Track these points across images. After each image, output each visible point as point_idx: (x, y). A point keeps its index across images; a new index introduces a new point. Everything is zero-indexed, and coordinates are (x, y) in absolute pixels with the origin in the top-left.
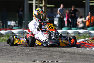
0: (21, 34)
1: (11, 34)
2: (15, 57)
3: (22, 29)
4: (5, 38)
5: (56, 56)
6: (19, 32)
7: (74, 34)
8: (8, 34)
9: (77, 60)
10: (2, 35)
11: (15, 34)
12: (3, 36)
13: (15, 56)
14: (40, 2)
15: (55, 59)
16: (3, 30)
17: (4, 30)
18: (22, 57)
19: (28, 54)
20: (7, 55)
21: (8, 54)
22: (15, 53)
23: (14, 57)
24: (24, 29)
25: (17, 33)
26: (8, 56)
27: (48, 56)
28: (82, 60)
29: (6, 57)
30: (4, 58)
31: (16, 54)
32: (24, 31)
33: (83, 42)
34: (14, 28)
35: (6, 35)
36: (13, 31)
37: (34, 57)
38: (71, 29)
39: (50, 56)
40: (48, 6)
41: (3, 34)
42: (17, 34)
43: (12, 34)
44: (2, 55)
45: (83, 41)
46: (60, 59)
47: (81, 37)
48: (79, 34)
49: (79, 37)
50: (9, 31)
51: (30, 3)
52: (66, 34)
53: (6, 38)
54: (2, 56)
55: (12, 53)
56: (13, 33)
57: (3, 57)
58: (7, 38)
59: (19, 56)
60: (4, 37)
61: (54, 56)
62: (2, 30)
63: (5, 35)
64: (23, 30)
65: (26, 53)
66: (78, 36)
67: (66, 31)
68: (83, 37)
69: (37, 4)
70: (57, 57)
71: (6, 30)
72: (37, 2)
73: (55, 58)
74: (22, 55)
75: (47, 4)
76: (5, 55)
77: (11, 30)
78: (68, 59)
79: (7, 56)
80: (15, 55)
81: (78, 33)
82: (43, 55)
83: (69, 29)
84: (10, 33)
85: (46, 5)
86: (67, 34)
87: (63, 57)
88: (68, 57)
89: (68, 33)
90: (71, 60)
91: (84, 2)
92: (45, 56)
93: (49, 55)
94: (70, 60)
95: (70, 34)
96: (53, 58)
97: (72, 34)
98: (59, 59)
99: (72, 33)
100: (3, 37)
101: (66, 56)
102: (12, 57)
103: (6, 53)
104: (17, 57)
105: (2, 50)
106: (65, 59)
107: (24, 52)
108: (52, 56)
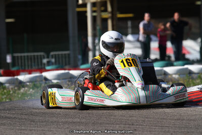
0: (63, 81)
1: (42, 81)
2: (51, 131)
3: (65, 69)
4: (29, 91)
5: (140, 127)
6: (59, 77)
7: (179, 75)
8: (36, 81)
9: (188, 132)
10: (22, 84)
11: (50, 80)
12: (23, 87)
13: (52, 129)
14: (103, 8)
15: (140, 132)
16: (24, 73)
17: (27, 73)
18: (67, 132)
19: (80, 123)
22: (52, 122)
23: (50, 132)
24: (70, 70)
25: (54, 79)
26: (37, 131)
27: (124, 127)
28: (198, 131)
29: (32, 133)
31: (53, 124)
32: (69, 73)
33: (200, 91)
34: (47, 68)
35: (31, 83)
36: (45, 74)
38: (172, 65)
41: (25, 81)
42: (55, 81)
43: (44, 81)
44: (23, 128)
45: (198, 90)
46: (150, 131)
47: (194, 82)
48: (190, 75)
49: (191, 80)
50: (37, 74)
51: (79, 13)
52: (161, 75)
53: (31, 90)
54: (24, 129)
55: (44, 124)
56: (46, 79)
57: (24, 133)
58: (33, 91)
59: (59, 128)
60: (26, 88)
61: (137, 125)
62: (21, 73)
63: (28, 84)
64: (66, 71)
65: (75, 123)
66: (188, 80)
67: (161, 70)
68: (198, 81)
69: (95, 14)
71: (30, 73)
72: (95, 9)
73: (140, 129)
74: (67, 126)
75: (118, 12)
77: (41, 73)
78: (168, 132)
79: (35, 130)
80: (50, 128)
81: (188, 72)
82: (112, 125)
83: (167, 65)
84: (38, 79)
85: (116, 15)
86: (163, 76)
87: (157, 126)
88: (168, 125)
89: (165, 74)
90: (174, 132)
91: (199, 3)
92: (118, 125)
93: (125, 125)
94: (172, 134)
95: (169, 74)
96: (135, 130)
97: (174, 76)
98: (147, 131)
99: (175, 74)
100: (23, 89)
101: (163, 125)
102: (44, 132)
103: (32, 123)
104: (55, 132)
105: (23, 117)
106: (161, 132)
107: (70, 120)
108: (132, 126)
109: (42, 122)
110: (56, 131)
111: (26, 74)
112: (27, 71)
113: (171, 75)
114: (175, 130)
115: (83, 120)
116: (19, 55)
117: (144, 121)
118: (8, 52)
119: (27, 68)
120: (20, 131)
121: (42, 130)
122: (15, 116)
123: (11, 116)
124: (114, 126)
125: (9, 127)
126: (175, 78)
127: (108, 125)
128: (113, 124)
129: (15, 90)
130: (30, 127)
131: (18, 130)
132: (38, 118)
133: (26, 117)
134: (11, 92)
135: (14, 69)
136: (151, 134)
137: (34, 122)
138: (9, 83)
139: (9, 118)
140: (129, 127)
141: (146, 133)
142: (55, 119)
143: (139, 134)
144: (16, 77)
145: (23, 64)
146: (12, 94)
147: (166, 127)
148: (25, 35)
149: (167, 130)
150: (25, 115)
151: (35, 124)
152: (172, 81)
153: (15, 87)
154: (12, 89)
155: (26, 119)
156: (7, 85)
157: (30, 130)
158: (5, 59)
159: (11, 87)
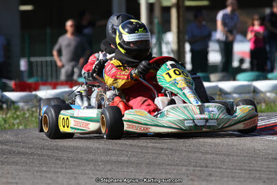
2: (86, 174)
5: (218, 170)
7: (276, 93)
13: (87, 172)
15: (217, 178)
16: (46, 87)
17: (49, 87)
19: (128, 163)
20: (60, 170)
21: (64, 165)
22: (87, 161)
23: (85, 176)
26: (66, 174)
27: (194, 170)
29: (58, 177)
30: (51, 179)
31: (89, 164)
37: (147, 173)
38: (266, 78)
39: (200, 169)
40: (188, 3)
44: (44, 169)
46: (233, 177)
50: (67, 89)
52: (249, 93)
54: (45, 171)
55: (76, 163)
59: (98, 170)
61: (213, 167)
62: (42, 87)
67: (249, 86)
69: (151, 0)
70: (222, 170)
71: (54, 88)
73: (217, 173)
74: (110, 168)
76: (53, 170)
77: (71, 87)
78: (260, 178)
79: (61, 172)
80: (85, 170)
82: (176, 168)
83: (257, 79)
86: (252, 95)
87: (242, 170)
88: (259, 169)
89: (255, 91)
90: (268, 178)
93: (196, 166)
94: (265, 182)
95: (262, 92)
96: (210, 175)
97: (268, 94)
98: (228, 177)
99: (270, 92)
101: (251, 168)
102: (76, 175)
103: (58, 162)
104: (92, 176)
105: (45, 152)
106: (249, 178)
107: (114, 158)
108: (205, 169)
109: (73, 160)
110: (94, 174)
111: (48, 89)
112: (50, 84)
113: (264, 93)
114: (270, 176)
115: (133, 159)
116: (39, 59)
117: (224, 162)
118: (23, 56)
119: (49, 80)
120: (39, 174)
121: (73, 173)
122: (33, 150)
123: (27, 150)
124: (180, 168)
125: (23, 168)
126: (269, 98)
127: (169, 167)
128: (177, 165)
129: (33, 112)
130: (55, 167)
131: (37, 172)
132: (65, 155)
133: (49, 153)
134: (27, 115)
135: (31, 81)
136: (234, 181)
137: (60, 160)
138: (24, 102)
139: (24, 154)
140: (201, 170)
141: (226, 179)
142: (91, 157)
143: (216, 180)
144: (34, 93)
145: (44, 74)
146: (28, 117)
147: (256, 170)
148: (48, 31)
149: (258, 175)
150: (48, 149)
151: (63, 164)
152: (265, 102)
153: (32, 108)
154: (28, 110)
155: (48, 156)
156: (21, 104)
157: (55, 172)
158: (19, 65)
159: (26, 108)
